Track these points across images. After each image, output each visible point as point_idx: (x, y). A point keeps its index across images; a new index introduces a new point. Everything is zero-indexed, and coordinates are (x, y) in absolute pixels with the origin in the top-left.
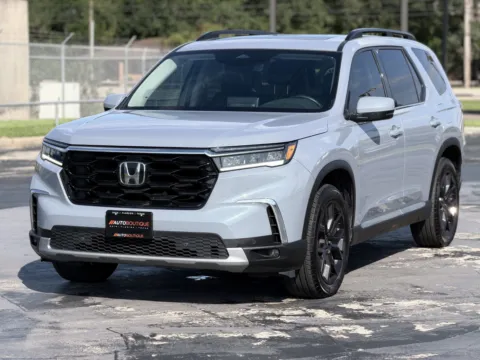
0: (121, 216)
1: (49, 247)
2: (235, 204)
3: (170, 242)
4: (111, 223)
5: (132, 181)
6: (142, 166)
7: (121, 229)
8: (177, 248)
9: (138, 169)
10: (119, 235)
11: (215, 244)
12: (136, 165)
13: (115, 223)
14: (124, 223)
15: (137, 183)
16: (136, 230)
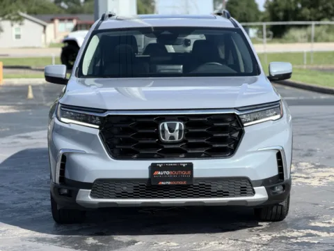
0: (165, 167)
1: (89, 197)
2: (257, 151)
3: (206, 186)
4: (156, 173)
5: (172, 138)
6: (180, 125)
7: (164, 178)
8: (212, 191)
9: (177, 128)
10: (163, 183)
11: (244, 185)
12: (176, 124)
13: (159, 173)
14: (168, 173)
15: (177, 139)
16: (179, 178)
